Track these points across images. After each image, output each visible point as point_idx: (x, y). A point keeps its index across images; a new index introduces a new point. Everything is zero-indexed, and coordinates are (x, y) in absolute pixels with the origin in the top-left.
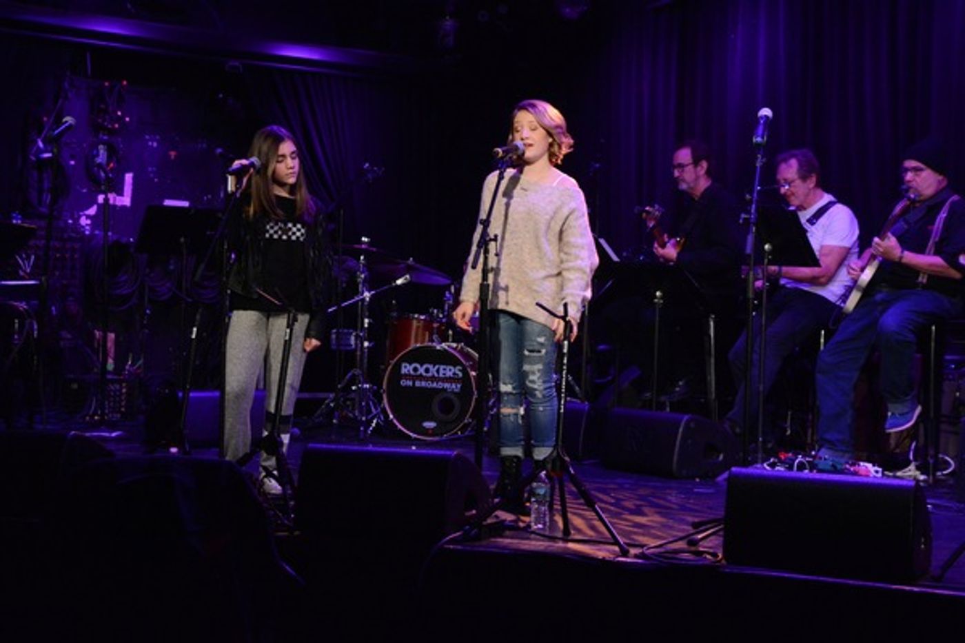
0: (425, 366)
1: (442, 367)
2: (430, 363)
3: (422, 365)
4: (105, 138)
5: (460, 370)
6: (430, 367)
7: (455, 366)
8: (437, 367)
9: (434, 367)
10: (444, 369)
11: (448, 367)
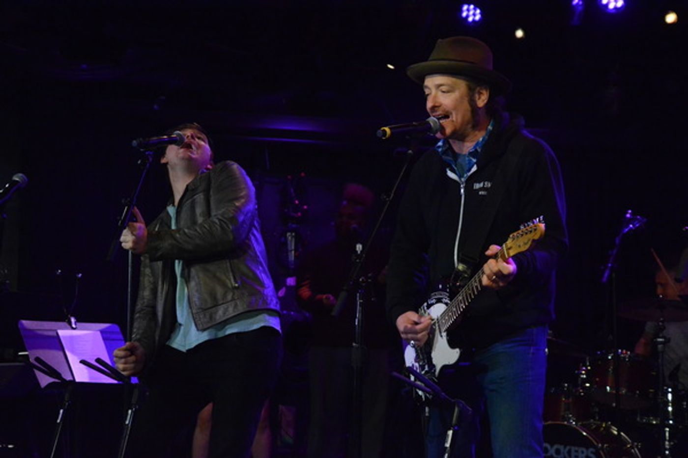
0: (556, 447)
1: (573, 449)
2: (561, 444)
3: (552, 446)
4: (294, 226)
5: (592, 452)
6: (561, 447)
7: (587, 448)
8: (568, 448)
9: (565, 447)
10: (577, 451)
11: (580, 449)
